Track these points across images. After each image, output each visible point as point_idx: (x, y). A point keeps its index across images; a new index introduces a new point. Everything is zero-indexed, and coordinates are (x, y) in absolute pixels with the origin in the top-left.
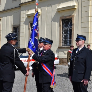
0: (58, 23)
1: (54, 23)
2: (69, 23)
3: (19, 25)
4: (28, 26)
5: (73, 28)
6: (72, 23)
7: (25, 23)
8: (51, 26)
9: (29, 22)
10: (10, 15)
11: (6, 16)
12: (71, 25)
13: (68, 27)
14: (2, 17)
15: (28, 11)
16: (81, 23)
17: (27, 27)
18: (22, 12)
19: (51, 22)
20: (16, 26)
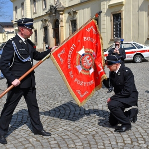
1: (141, 12)
4: (109, 17)
7: (106, 15)
8: (138, 16)
9: (111, 13)
10: (88, 8)
11: (83, 9)
14: (79, 10)
17: (109, 18)
18: (102, 3)
19: (138, 11)
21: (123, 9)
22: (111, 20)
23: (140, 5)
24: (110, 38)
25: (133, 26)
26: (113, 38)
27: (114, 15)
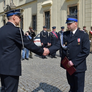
0: (66, 11)
2: (75, 10)
3: (37, 14)
5: (78, 14)
6: (78, 10)
7: (41, 12)
9: (44, 11)
10: (30, 7)
11: (27, 8)
12: (77, 11)
13: (74, 13)
14: (25, 9)
15: (43, 2)
16: (85, 9)
18: (38, 4)
20: (35, 15)
21: (51, 8)
22: (44, 16)
23: (62, 5)
25: (57, 20)
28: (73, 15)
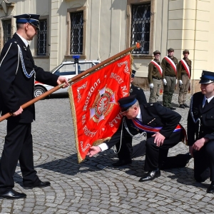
0: (124, 11)
1: (116, 11)
2: (146, 12)
3: (48, 16)
4: (65, 17)
6: (151, 11)
7: (60, 12)
9: (68, 10)
12: (149, 15)
13: (142, 19)
14: (16, 2)
16: (168, 10)
17: (63, 19)
19: (111, 9)
21: (87, 4)
22: (67, 23)
24: (65, 54)
25: (102, 34)
26: (69, 54)
27: (72, 14)
28: (140, 22)
